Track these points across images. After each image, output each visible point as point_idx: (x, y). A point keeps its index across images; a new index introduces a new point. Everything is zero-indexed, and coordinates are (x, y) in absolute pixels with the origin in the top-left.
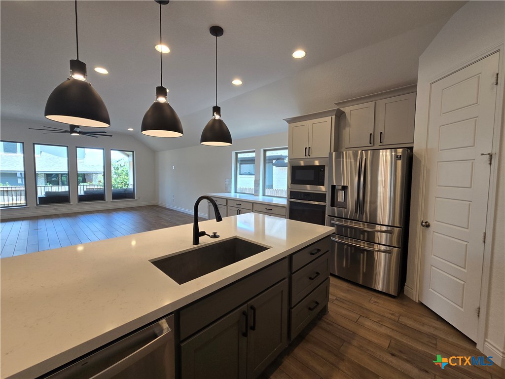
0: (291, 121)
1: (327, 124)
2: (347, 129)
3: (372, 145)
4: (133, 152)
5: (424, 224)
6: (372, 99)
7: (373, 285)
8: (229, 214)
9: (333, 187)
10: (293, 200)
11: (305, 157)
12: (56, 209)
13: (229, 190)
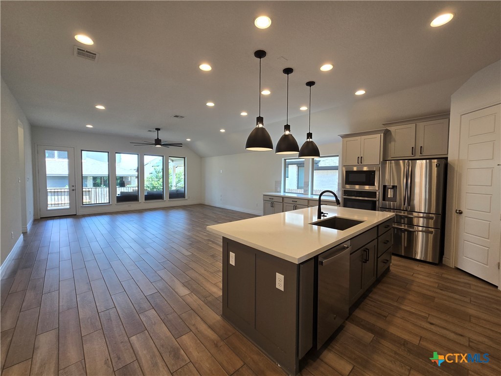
0: (344, 136)
1: (377, 140)
2: (393, 143)
3: (414, 155)
4: (184, 158)
5: (458, 211)
6: (414, 122)
7: (414, 256)
8: (285, 209)
9: (385, 187)
10: (345, 197)
11: (357, 164)
12: (130, 206)
13: (279, 190)
